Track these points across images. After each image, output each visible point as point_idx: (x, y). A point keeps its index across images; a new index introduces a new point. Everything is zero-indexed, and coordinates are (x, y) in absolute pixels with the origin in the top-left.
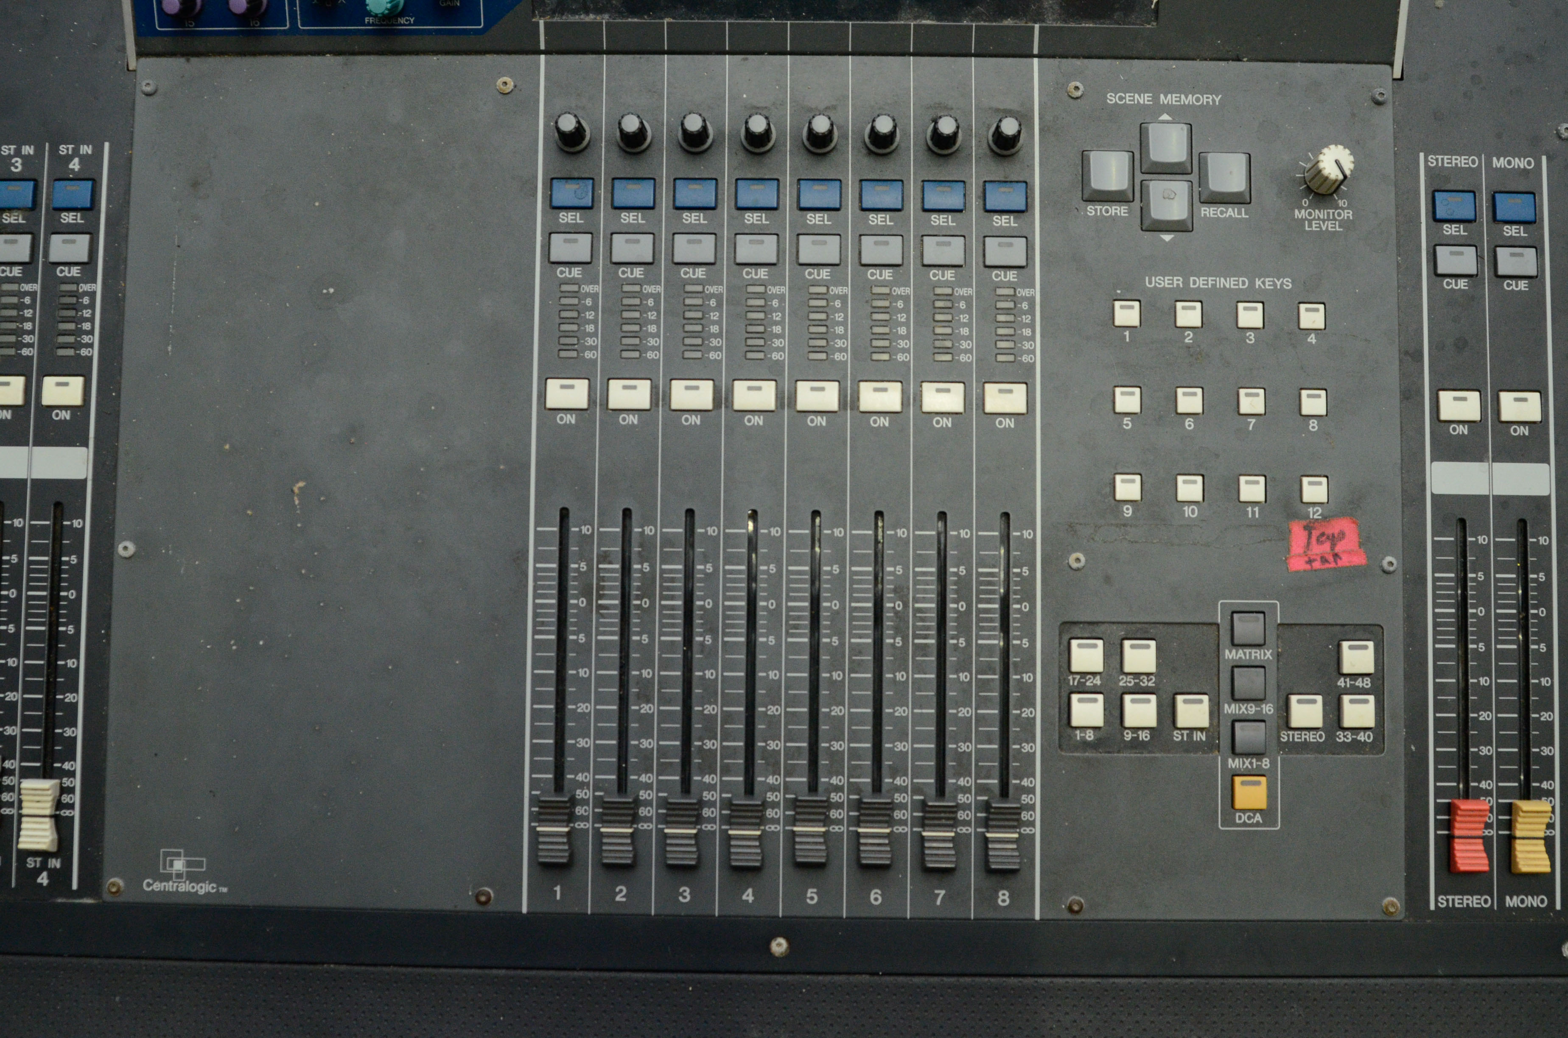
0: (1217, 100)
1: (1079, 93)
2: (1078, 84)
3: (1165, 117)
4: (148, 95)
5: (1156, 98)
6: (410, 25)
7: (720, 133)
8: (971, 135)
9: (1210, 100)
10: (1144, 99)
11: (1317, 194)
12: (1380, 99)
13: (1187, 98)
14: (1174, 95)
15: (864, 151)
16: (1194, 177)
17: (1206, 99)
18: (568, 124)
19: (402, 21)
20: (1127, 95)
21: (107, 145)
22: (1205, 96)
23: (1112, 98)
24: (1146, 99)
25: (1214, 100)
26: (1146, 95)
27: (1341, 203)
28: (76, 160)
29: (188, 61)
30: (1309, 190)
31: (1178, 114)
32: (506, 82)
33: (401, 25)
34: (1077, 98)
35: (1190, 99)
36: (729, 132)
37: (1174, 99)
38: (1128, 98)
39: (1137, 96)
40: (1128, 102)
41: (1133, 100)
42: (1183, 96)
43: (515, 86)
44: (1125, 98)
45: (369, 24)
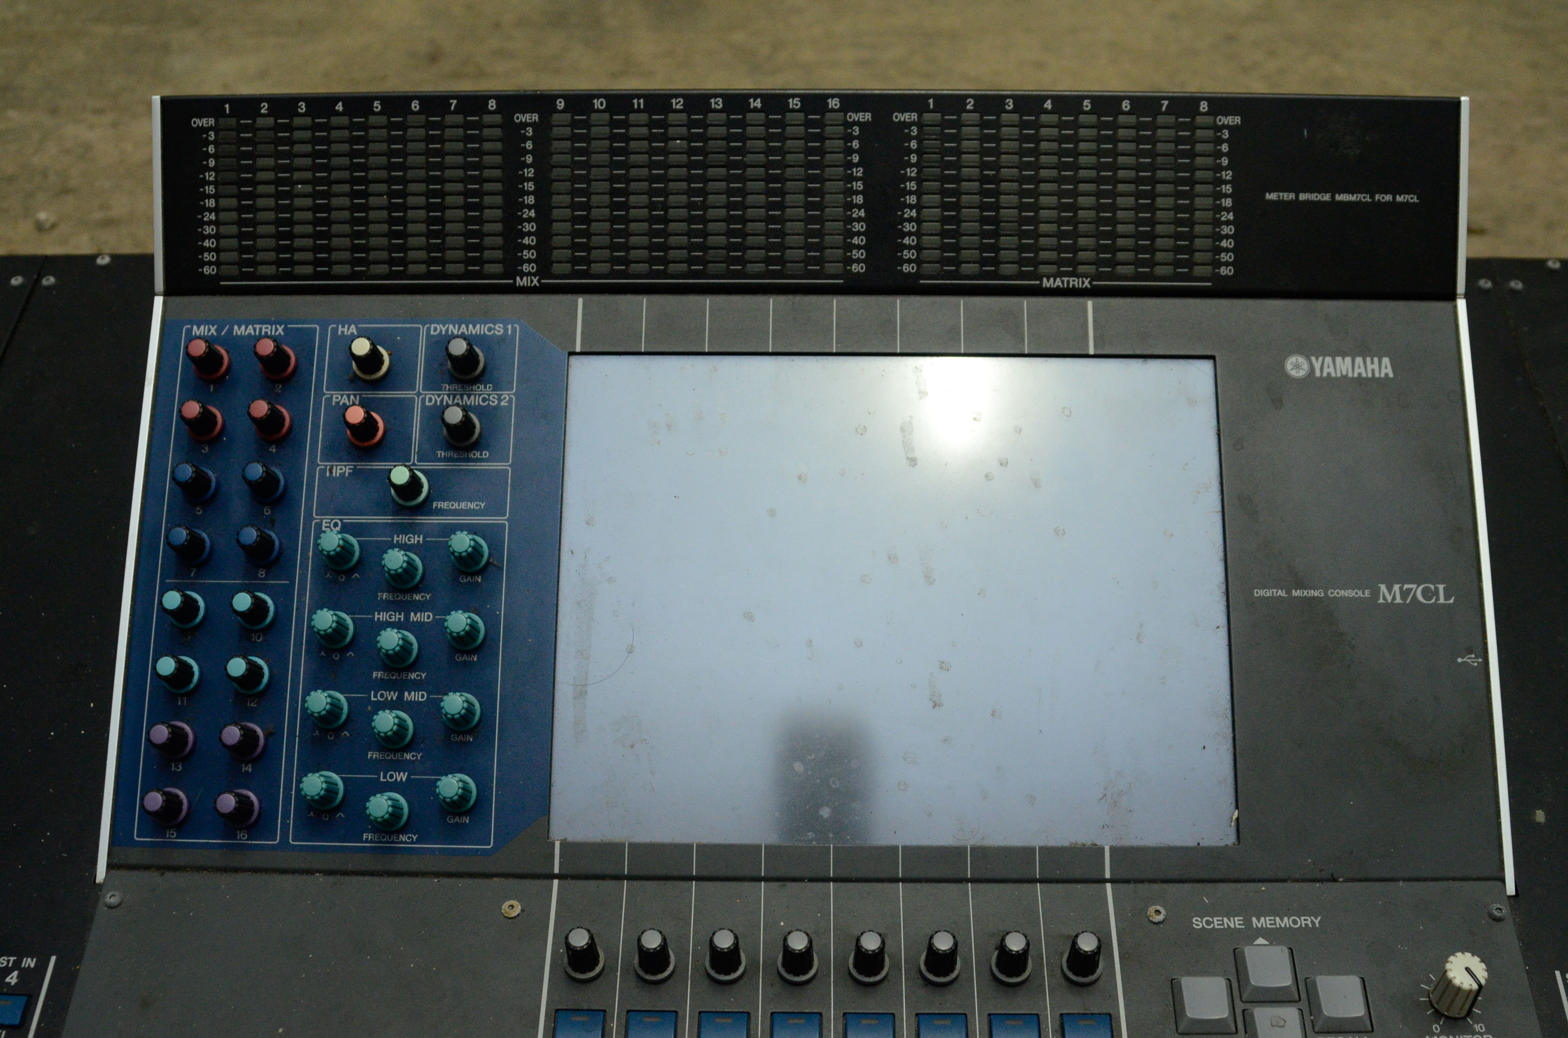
0: (1317, 922)
1: (1160, 918)
2: (1159, 908)
3: (1261, 941)
4: (111, 907)
5: (1248, 922)
6: (412, 842)
7: (754, 962)
8: (1042, 964)
9: (1309, 922)
10: (1236, 923)
11: (1447, 1017)
12: (1497, 914)
13: (1282, 921)
14: (1267, 918)
15: (920, 982)
16: (1304, 1004)
17: (1304, 921)
18: (580, 939)
19: (403, 838)
20: (1215, 919)
21: (53, 959)
22: (1302, 918)
23: (1198, 923)
24: (1237, 923)
25: (1313, 922)
26: (1236, 919)
27: (1477, 1027)
28: (15, 973)
29: (162, 874)
30: (1438, 1014)
31: (1274, 936)
32: (513, 908)
33: (402, 842)
34: (1159, 923)
35: (1287, 922)
36: (764, 961)
37: (1268, 922)
38: (1216, 923)
39: (1225, 919)
40: (1216, 927)
41: (1223, 924)
42: (1278, 919)
43: (523, 911)
44: (1213, 922)
45: (367, 841)
